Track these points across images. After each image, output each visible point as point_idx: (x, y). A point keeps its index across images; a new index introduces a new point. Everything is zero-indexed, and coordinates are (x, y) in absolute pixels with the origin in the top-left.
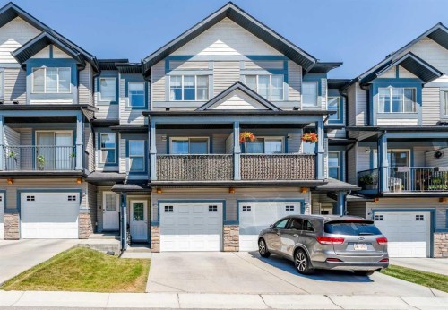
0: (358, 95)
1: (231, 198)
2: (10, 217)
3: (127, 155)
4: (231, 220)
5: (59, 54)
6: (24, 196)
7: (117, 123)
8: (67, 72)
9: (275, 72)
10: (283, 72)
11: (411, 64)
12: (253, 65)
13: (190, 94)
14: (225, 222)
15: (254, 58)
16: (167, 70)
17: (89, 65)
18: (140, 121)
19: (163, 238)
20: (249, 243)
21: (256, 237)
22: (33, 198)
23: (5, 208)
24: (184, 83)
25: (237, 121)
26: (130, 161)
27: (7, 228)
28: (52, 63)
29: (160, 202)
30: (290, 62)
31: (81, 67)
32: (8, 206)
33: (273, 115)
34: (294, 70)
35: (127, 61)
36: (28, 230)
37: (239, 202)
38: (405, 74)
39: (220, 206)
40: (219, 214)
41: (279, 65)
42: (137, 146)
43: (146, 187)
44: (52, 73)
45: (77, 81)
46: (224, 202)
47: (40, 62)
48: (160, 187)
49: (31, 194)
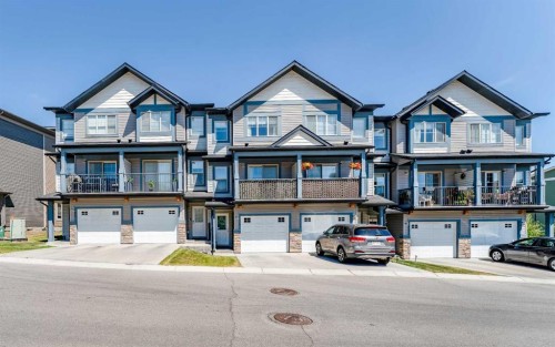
0: (399, 128)
1: (295, 212)
2: (125, 227)
3: (214, 179)
4: (295, 229)
5: (161, 101)
6: (136, 210)
7: (206, 154)
8: (167, 115)
9: (329, 112)
10: (338, 113)
11: (440, 104)
12: (312, 108)
13: (263, 131)
14: (291, 230)
15: (313, 102)
16: (246, 112)
17: (183, 109)
18: (223, 152)
19: (243, 242)
20: (309, 246)
21: (315, 242)
22: (142, 213)
23: (122, 220)
24: (259, 122)
25: (299, 154)
26: (216, 183)
27: (123, 235)
28: (156, 108)
29: (241, 215)
30: (342, 104)
31: (178, 110)
32: (124, 219)
33: (327, 149)
34: (346, 110)
35: (212, 105)
36: (139, 237)
37: (301, 214)
38: (437, 111)
39: (287, 218)
40: (286, 224)
41: (334, 107)
42: (222, 172)
43: (229, 203)
44: (156, 116)
45: (174, 122)
46: (290, 215)
47: (147, 108)
48: (240, 204)
49: (140, 209)
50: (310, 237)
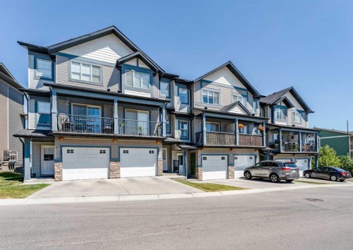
0: (269, 110)
1: (231, 153)
2: (113, 164)
4: (230, 164)
5: (142, 65)
6: (122, 150)
7: (174, 110)
8: (147, 77)
9: (244, 96)
10: (247, 96)
11: (285, 101)
12: (235, 91)
13: (211, 101)
15: (236, 88)
16: (201, 87)
17: (157, 74)
18: (185, 110)
19: (204, 173)
22: (127, 152)
23: (110, 158)
24: (209, 95)
25: (237, 118)
28: (138, 69)
29: (202, 155)
30: (249, 93)
31: (154, 75)
32: (112, 157)
34: (250, 96)
35: (178, 76)
38: (283, 104)
39: (226, 157)
41: (245, 93)
44: (138, 76)
45: (151, 83)
47: (131, 68)
49: (126, 149)
50: (239, 169)
